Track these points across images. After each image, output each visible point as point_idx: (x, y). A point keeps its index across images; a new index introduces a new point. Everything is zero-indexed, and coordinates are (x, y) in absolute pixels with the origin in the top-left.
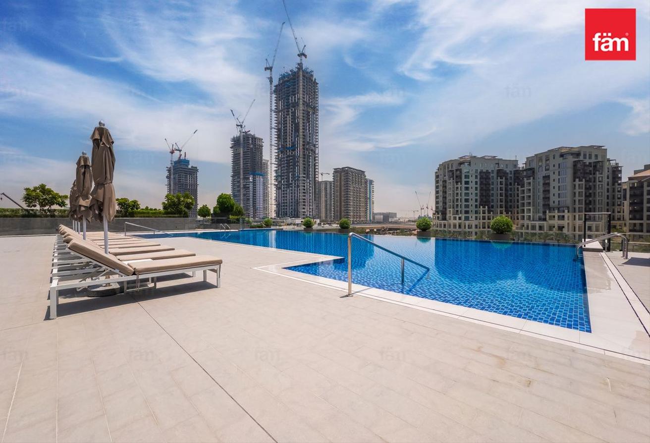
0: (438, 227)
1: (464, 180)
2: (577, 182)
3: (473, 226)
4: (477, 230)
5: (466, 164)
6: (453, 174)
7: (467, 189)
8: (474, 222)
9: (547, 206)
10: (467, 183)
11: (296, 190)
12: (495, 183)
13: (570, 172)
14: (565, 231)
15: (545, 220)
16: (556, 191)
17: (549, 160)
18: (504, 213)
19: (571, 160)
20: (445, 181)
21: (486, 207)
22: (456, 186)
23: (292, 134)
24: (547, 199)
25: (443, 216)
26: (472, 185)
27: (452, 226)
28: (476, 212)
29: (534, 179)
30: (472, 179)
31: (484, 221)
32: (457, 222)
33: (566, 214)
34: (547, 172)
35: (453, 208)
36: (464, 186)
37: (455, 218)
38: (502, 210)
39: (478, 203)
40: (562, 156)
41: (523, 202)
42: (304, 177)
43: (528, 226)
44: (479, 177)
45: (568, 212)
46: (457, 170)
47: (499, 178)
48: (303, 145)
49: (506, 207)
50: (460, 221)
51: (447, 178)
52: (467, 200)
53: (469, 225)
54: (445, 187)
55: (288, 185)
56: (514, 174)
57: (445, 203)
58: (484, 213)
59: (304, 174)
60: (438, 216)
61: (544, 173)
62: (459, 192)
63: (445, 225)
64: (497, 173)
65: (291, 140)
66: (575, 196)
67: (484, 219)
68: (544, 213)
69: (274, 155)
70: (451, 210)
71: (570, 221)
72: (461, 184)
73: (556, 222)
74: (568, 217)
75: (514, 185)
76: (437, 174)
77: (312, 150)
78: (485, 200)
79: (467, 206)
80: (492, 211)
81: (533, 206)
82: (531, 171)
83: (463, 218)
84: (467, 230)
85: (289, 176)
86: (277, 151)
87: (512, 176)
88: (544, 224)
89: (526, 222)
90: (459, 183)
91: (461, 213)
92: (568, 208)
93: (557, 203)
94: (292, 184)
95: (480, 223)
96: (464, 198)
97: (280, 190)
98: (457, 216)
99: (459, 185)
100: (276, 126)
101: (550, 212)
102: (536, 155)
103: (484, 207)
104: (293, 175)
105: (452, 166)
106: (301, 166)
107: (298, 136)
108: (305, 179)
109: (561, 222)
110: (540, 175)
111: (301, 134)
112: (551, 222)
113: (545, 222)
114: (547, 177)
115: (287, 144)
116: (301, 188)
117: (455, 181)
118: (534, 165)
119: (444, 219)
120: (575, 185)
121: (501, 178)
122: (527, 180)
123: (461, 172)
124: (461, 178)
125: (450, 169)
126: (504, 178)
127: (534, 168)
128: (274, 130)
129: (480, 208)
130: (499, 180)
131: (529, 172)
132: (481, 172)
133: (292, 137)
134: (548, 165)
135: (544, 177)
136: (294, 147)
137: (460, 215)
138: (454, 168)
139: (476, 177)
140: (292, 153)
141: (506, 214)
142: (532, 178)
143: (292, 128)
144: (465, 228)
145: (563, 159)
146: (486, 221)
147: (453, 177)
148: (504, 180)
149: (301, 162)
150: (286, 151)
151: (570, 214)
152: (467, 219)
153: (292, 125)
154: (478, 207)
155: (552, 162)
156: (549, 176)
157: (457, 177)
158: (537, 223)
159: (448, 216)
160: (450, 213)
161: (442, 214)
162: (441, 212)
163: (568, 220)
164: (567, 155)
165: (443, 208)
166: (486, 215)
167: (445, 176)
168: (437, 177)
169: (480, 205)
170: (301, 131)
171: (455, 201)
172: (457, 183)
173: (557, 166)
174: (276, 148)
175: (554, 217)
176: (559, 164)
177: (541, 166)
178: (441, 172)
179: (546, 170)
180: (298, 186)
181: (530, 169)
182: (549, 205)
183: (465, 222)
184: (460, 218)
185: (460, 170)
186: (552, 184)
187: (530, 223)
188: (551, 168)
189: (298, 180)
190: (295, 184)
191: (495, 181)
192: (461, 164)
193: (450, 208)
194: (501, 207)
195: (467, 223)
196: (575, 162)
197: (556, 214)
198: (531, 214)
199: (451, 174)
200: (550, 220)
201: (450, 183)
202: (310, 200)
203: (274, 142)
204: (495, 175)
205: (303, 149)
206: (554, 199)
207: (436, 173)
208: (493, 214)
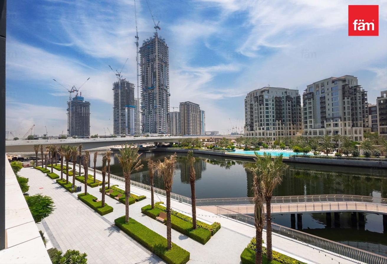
0: (248, 136)
1: (265, 102)
2: (346, 100)
3: (272, 134)
4: (274, 137)
5: (266, 92)
6: (257, 99)
7: (267, 108)
8: (273, 132)
9: (324, 118)
10: (267, 105)
11: (155, 115)
12: (285, 105)
13: (340, 93)
14: (339, 133)
15: (323, 127)
16: (330, 107)
17: (324, 86)
18: (292, 125)
19: (341, 84)
20: (251, 105)
21: (280, 121)
22: (259, 107)
23: (151, 79)
24: (323, 112)
25: (251, 128)
26: (270, 106)
27: (258, 134)
28: (274, 125)
29: (313, 100)
30: (270, 102)
31: (279, 130)
32: (262, 131)
33: (339, 122)
35: (258, 122)
36: (265, 107)
37: (260, 129)
38: (290, 123)
39: (274, 119)
40: (333, 82)
41: (306, 116)
42: (160, 107)
43: (310, 133)
44: (274, 101)
45: (341, 121)
46: (260, 96)
47: (287, 101)
48: (159, 86)
49: (293, 121)
50: (263, 131)
51: (253, 102)
52: (267, 116)
53: (269, 133)
54: (252, 108)
55: (150, 113)
56: (297, 99)
57: (252, 119)
58: (279, 125)
59: (160, 105)
60: (248, 128)
61: (321, 95)
62: (262, 111)
63: (253, 134)
64: (286, 98)
65: (151, 83)
66: (345, 110)
67: (279, 129)
68: (322, 122)
69: (140, 93)
70: (257, 123)
71: (342, 127)
72: (263, 105)
73: (332, 129)
74: (341, 124)
75: (297, 106)
76: (246, 101)
77: (165, 90)
78: (279, 116)
79: (268, 120)
80: (284, 124)
81: (314, 118)
82: (311, 95)
83: (265, 129)
84: (268, 136)
85: (150, 106)
86: (142, 90)
87: (295, 100)
89: (309, 130)
90: (262, 105)
91: (264, 125)
92: (340, 118)
93: (331, 115)
94: (152, 111)
95: (276, 132)
96: (265, 115)
97: (144, 116)
98: (262, 127)
99: (262, 106)
100: (142, 74)
101: (326, 122)
102: (314, 84)
103: (279, 121)
104: (153, 105)
105: (256, 94)
106: (158, 100)
107: (155, 80)
108: (161, 108)
109: (336, 128)
110: (318, 97)
111: (157, 78)
112: (328, 129)
113: (324, 129)
114: (323, 98)
115: (148, 86)
116: (158, 114)
117: (259, 103)
118: (313, 90)
119: (252, 130)
120: (344, 102)
122: (308, 101)
123: (263, 97)
124: (263, 101)
125: (255, 96)
126: (290, 101)
127: (313, 93)
128: (140, 77)
129: (276, 121)
130: (288, 103)
131: (309, 95)
132: (276, 98)
133: (151, 81)
134: (323, 89)
135: (320, 98)
136: (153, 88)
137: (263, 127)
138: (258, 95)
139: (273, 101)
140: (152, 91)
141: (293, 125)
142: (312, 99)
143: (151, 75)
144: (267, 135)
145: (335, 84)
146: (281, 130)
147: (257, 101)
148: (290, 103)
149: (158, 97)
150: (148, 90)
151: (342, 122)
152: (268, 129)
153: (151, 73)
154: (275, 121)
155: (326, 87)
156: (325, 96)
157: (260, 100)
158: (318, 130)
159: (255, 127)
160: (256, 125)
161: (250, 127)
162: (250, 126)
163: (341, 126)
164: (338, 81)
165: (251, 123)
166: (280, 126)
167: (252, 101)
168: (246, 102)
169: (276, 120)
170: (157, 77)
171: (260, 118)
172: (260, 105)
173: (330, 90)
174: (141, 88)
175: (330, 125)
176: (332, 88)
177: (318, 91)
178: (249, 99)
179: (322, 93)
180: (156, 113)
181: (310, 93)
182: (326, 117)
183: (267, 131)
184: (263, 129)
185: (262, 96)
186: (327, 102)
187: (312, 130)
188: (326, 91)
189: (156, 109)
190: (154, 111)
191: (285, 103)
192: (262, 92)
193: (256, 122)
194: (290, 121)
195: (268, 132)
196: (343, 86)
197: (332, 123)
198: (313, 124)
199: (256, 99)
201: (256, 105)
202: (164, 121)
203: (140, 84)
204: (284, 99)
205: (159, 88)
206: (329, 113)
207: (245, 99)
208: (285, 125)
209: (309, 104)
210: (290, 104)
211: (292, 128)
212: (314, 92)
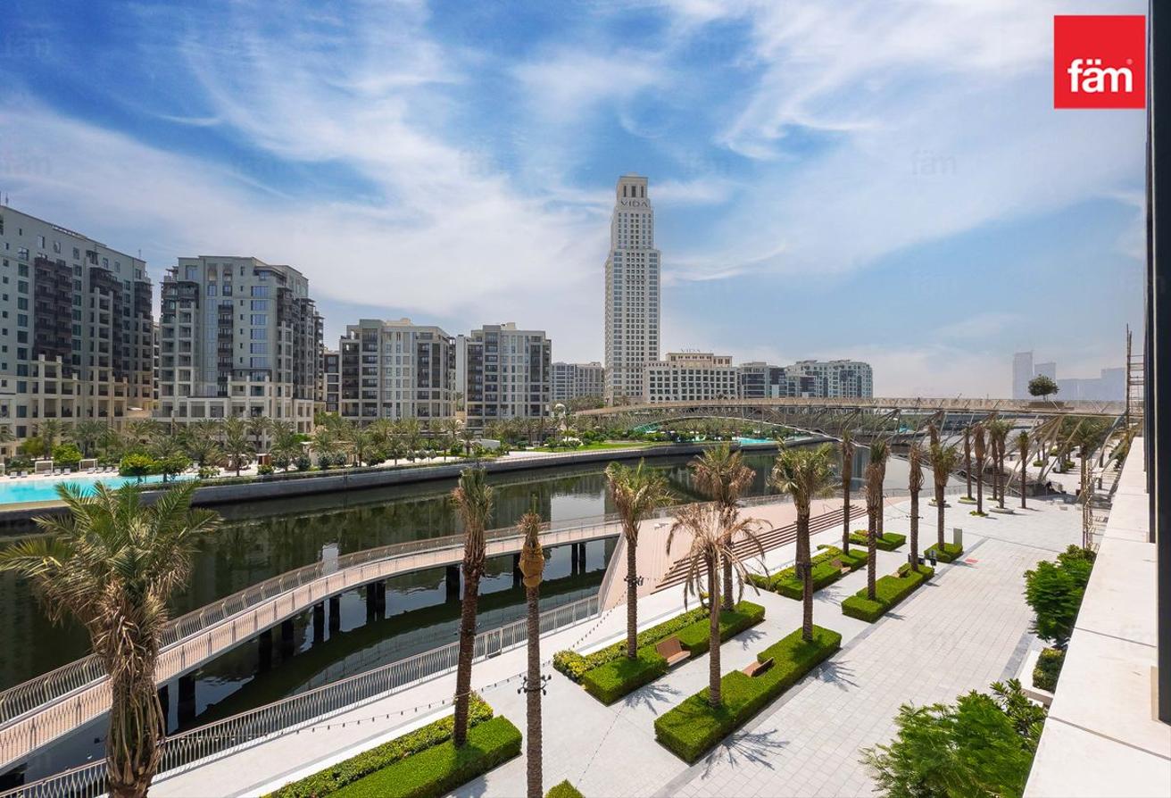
3: (12, 411)
8: (13, 399)
9: (227, 367)
12: (86, 300)
13: (272, 306)
14: (265, 414)
15: (223, 394)
16: (247, 341)
17: (231, 275)
18: (112, 379)
19: (274, 285)
21: (59, 358)
24: (225, 352)
28: (22, 371)
29: (197, 307)
30: (8, 274)
31: (51, 396)
33: (267, 385)
34: (228, 298)
38: (106, 372)
39: (28, 346)
40: (256, 272)
41: (170, 354)
43: (183, 409)
44: (32, 272)
45: (271, 380)
47: (97, 290)
49: (116, 366)
56: (137, 290)
58: (50, 374)
61: (221, 299)
64: (92, 277)
66: (280, 353)
67: (50, 390)
68: (222, 381)
71: (272, 398)
73: (247, 400)
74: (270, 388)
75: (136, 316)
78: (51, 338)
80: (75, 371)
81: (196, 365)
82: (192, 291)
87: (131, 293)
88: (222, 403)
89: (177, 400)
92: (270, 373)
93: (247, 362)
95: (35, 401)
101: (233, 380)
103: (51, 358)
109: (258, 400)
110: (212, 301)
112: (238, 399)
113: (225, 400)
114: (226, 309)
118: (197, 277)
120: (280, 332)
121: (104, 292)
122: (181, 306)
126: (111, 293)
127: (197, 285)
129: (35, 358)
130: (98, 295)
131: (185, 291)
132: (41, 261)
134: (226, 284)
135: (220, 306)
139: (23, 270)
141: (116, 381)
142: (193, 304)
145: (260, 280)
146: (58, 396)
148: (110, 297)
151: (273, 385)
154: (29, 356)
155: (238, 279)
156: (232, 306)
158: (207, 403)
163: (270, 395)
164: (268, 274)
166: (59, 380)
169: (37, 351)
173: (247, 292)
175: (242, 388)
176: (252, 287)
177: (213, 284)
179: (225, 294)
181: (190, 285)
182: (232, 365)
186: (238, 324)
187: (189, 402)
188: (236, 291)
191: (84, 293)
194: (103, 363)
196: (279, 289)
197: (248, 384)
198: (191, 383)
200: (233, 395)
204: (84, 279)
206: (241, 356)
208: (79, 378)
209: (183, 319)
210: (108, 301)
211: (111, 391)
212: (201, 283)
